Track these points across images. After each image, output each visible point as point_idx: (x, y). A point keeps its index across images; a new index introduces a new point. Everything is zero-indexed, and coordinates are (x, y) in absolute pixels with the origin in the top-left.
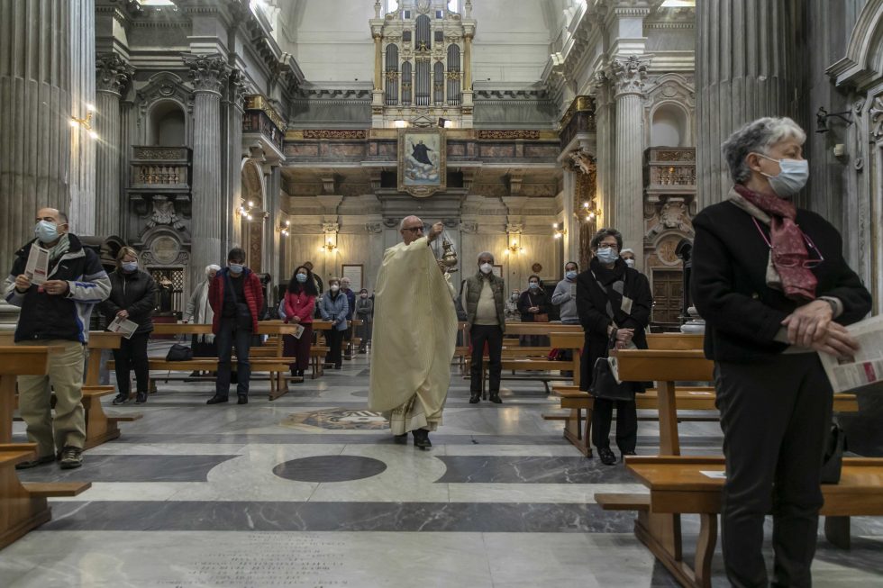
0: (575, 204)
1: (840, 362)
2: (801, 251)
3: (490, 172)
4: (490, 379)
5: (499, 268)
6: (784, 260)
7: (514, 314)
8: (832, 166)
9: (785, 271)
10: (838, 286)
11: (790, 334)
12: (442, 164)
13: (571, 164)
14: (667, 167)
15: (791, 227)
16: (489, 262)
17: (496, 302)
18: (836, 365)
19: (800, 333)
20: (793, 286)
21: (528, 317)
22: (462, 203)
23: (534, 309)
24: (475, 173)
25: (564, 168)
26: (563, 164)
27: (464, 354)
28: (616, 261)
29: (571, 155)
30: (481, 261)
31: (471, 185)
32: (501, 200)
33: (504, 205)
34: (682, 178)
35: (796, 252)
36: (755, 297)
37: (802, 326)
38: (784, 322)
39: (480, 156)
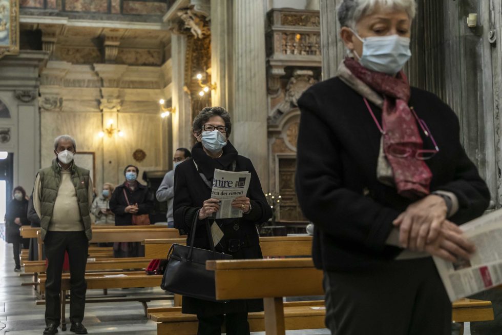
0: (186, 75)
1: (456, 267)
2: (415, 139)
3: (77, 32)
4: (71, 303)
5: (91, 156)
6: (396, 149)
7: (106, 215)
8: (465, 38)
9: (398, 163)
10: (456, 178)
11: (402, 236)
12: (14, 19)
13: (180, 26)
14: (294, 34)
15: (404, 110)
16: (69, 149)
17: (78, 201)
18: (452, 271)
19: (413, 234)
20: (407, 181)
21: (123, 219)
22: (41, 70)
23: (132, 208)
24: (58, 32)
25: (172, 29)
26: (171, 25)
27: (39, 270)
28: (224, 148)
29: (180, 14)
30: (59, 147)
31: (52, 48)
32: (93, 69)
33: (97, 74)
34: (310, 47)
35: (410, 140)
36: (366, 192)
37: (415, 226)
38: (396, 222)
39: (64, 9)
